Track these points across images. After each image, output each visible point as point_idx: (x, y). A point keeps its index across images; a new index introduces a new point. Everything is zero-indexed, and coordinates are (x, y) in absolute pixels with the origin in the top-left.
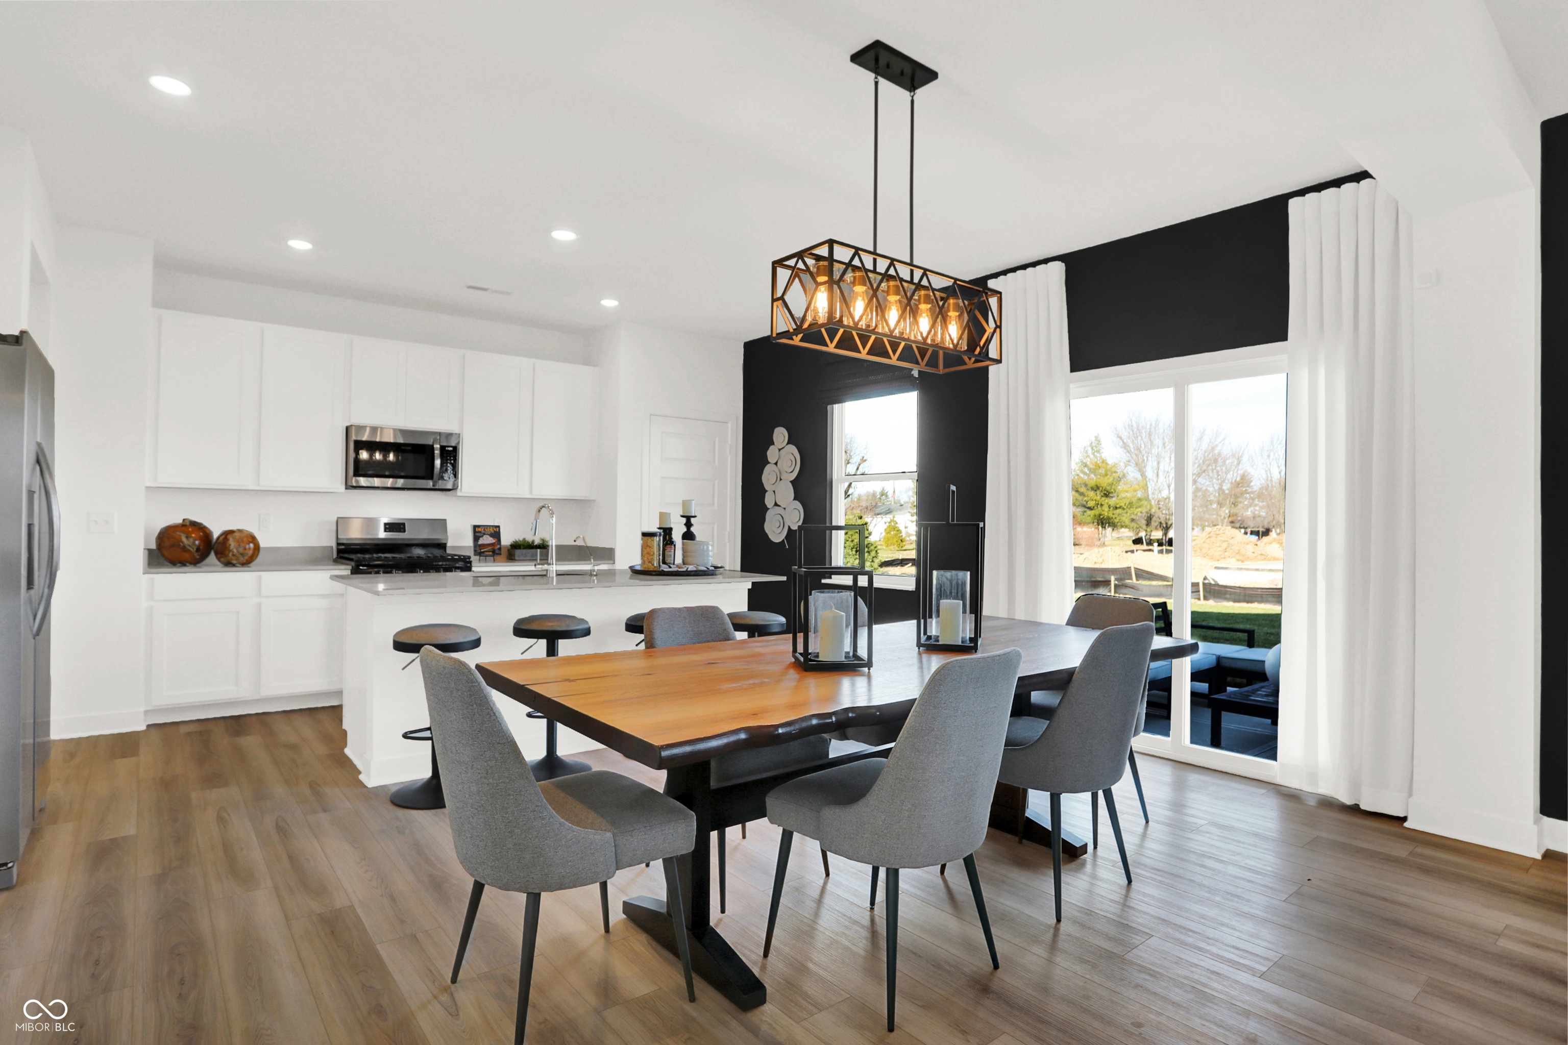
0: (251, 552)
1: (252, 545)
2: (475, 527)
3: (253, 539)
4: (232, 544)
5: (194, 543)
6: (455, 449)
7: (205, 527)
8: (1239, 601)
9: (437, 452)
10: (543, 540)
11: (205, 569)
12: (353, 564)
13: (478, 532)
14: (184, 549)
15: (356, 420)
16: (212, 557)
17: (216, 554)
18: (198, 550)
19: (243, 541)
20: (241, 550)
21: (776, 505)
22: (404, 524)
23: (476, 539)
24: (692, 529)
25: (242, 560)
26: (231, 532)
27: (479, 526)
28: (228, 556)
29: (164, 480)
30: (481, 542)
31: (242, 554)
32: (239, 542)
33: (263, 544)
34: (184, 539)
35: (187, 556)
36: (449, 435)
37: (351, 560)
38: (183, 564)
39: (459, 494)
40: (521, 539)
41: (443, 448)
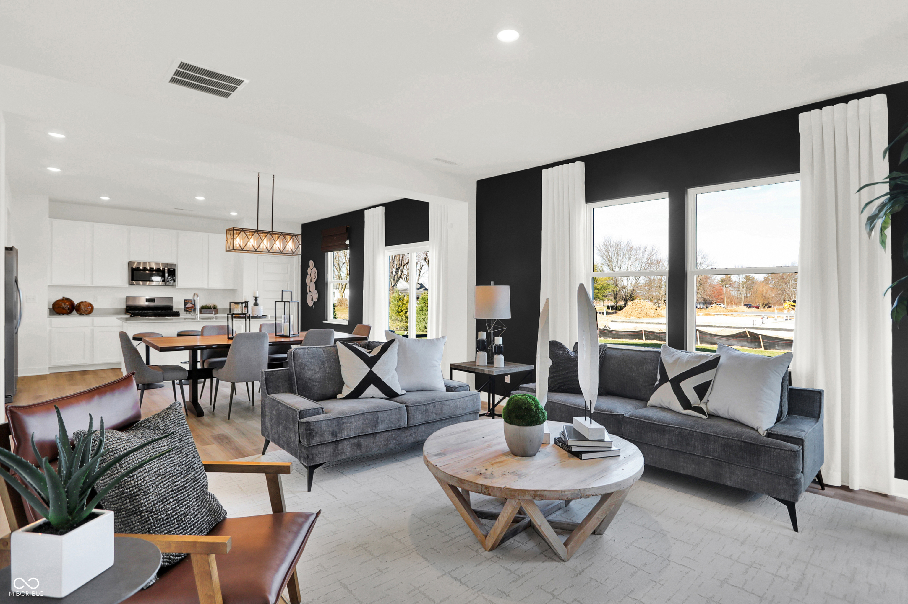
0: (90, 310)
1: (90, 307)
2: (185, 300)
3: (91, 305)
4: (82, 307)
5: (67, 307)
6: (174, 270)
7: (72, 300)
8: (615, 338)
9: (166, 271)
10: (215, 305)
11: (71, 316)
12: (130, 314)
13: (186, 302)
14: (63, 308)
15: (132, 259)
16: (74, 312)
17: (76, 310)
18: (69, 309)
19: (86, 306)
20: (86, 309)
21: (310, 291)
22: (154, 299)
23: (185, 305)
24: (257, 302)
25: (86, 313)
26: (82, 302)
27: (186, 300)
28: (80, 311)
29: (55, 282)
30: (187, 306)
31: (86, 311)
32: (85, 306)
33: (95, 306)
34: (63, 305)
35: (64, 311)
36: (171, 265)
37: (130, 313)
38: (63, 314)
39: (177, 287)
40: (205, 305)
41: (169, 270)
